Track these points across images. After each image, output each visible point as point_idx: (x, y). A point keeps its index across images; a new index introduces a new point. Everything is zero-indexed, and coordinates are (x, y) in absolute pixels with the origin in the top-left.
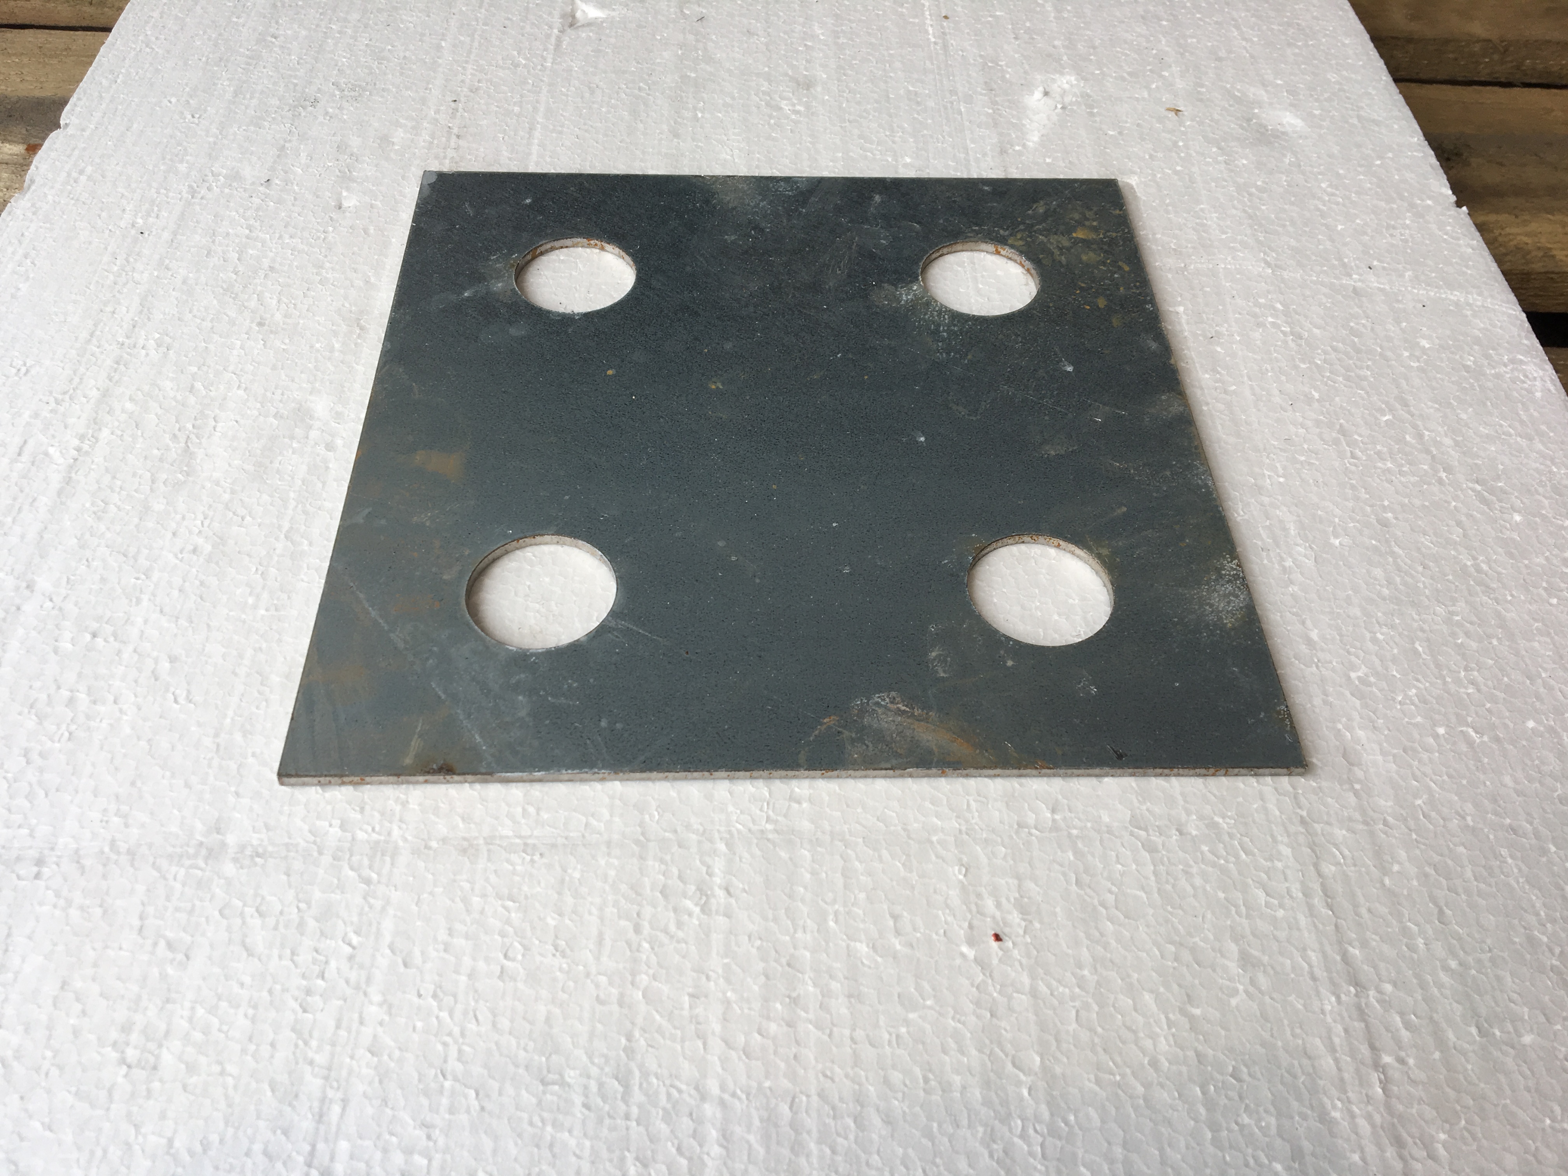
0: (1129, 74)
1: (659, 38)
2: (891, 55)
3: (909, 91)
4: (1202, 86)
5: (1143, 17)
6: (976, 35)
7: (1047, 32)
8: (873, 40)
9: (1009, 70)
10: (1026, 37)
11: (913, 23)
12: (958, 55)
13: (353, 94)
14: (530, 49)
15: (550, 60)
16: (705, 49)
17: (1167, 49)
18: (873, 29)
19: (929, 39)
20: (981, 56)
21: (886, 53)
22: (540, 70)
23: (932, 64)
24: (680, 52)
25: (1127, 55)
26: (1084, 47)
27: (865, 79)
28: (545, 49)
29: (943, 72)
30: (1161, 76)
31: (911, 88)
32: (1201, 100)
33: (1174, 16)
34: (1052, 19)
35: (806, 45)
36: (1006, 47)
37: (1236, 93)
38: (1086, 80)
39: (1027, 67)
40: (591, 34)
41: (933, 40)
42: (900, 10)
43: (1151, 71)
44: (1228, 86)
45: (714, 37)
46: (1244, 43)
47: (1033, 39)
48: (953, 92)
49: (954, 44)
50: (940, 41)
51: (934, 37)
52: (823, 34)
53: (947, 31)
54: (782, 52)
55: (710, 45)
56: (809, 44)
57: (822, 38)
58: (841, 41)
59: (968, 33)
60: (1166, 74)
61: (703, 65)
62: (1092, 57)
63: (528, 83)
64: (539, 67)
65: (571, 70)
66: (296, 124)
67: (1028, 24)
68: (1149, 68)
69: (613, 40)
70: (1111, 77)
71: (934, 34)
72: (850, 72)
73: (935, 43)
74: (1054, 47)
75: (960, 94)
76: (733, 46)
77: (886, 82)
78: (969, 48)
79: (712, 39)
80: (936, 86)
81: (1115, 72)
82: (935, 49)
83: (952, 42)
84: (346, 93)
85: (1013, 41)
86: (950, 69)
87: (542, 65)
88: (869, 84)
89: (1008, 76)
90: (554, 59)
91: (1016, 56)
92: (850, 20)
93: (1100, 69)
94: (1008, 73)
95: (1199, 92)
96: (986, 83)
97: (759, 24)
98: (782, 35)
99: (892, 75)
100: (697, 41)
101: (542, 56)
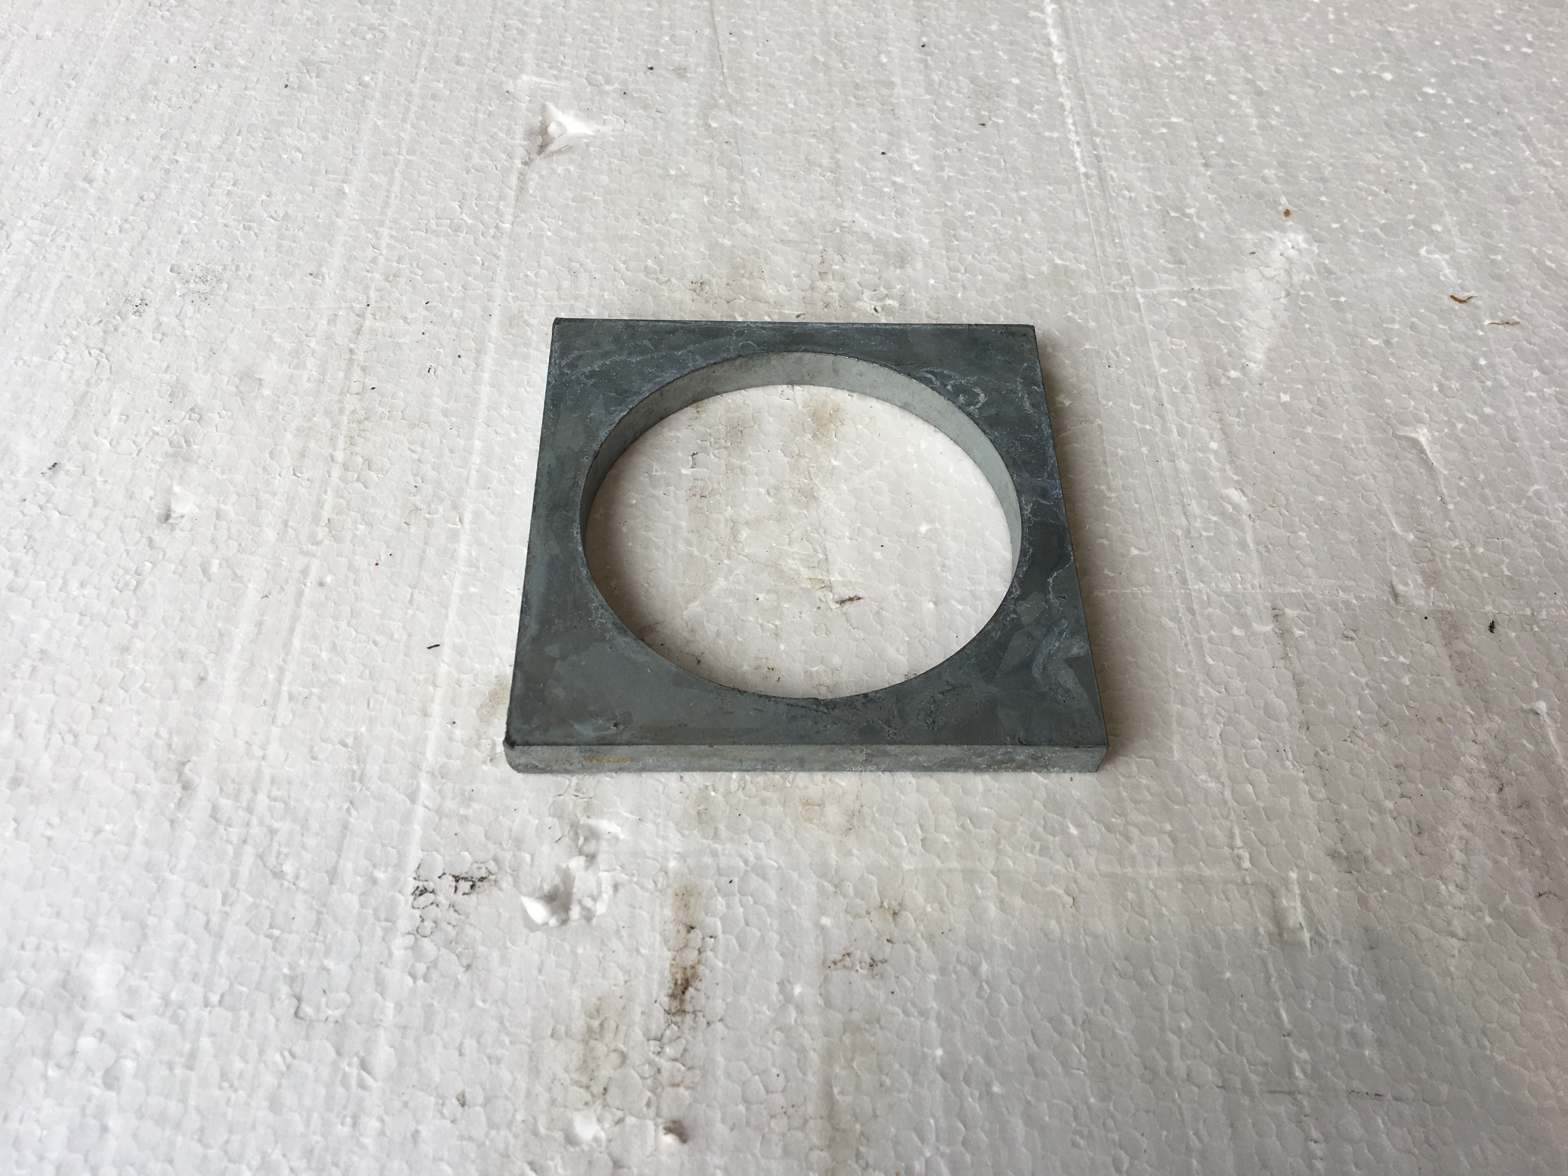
0: (1383, 228)
1: (673, 172)
2: (1022, 200)
3: (1056, 266)
4: (1495, 250)
5: (1387, 125)
6: (1146, 160)
7: (1252, 154)
8: (994, 173)
9: (1204, 224)
10: (1220, 161)
11: (1051, 139)
12: (1124, 197)
13: (202, 287)
14: (479, 197)
15: (509, 218)
16: (744, 194)
17: (1432, 181)
18: (991, 152)
19: (1075, 169)
20: (1158, 199)
21: (1014, 195)
22: (494, 237)
23: (1087, 215)
24: (706, 199)
25: (1375, 195)
26: (1308, 178)
27: (987, 245)
28: (501, 198)
29: (1103, 229)
30: (1432, 233)
31: (1058, 261)
32: (1498, 278)
33: (1433, 122)
34: (1254, 129)
35: (894, 183)
36: (1193, 180)
37: (1548, 263)
38: (1320, 241)
39: (1228, 217)
40: (572, 168)
41: (1083, 170)
42: (1029, 115)
43: (1415, 223)
44: (1534, 250)
45: (755, 170)
46: (1543, 170)
47: (1231, 166)
48: (1123, 268)
49: (1115, 175)
50: (1093, 172)
51: (1085, 165)
52: (917, 162)
53: (1102, 152)
54: (861, 197)
55: (751, 183)
56: (898, 180)
57: (917, 168)
58: (948, 173)
59: (1134, 157)
60: (1438, 228)
61: (741, 224)
62: (1323, 198)
63: (475, 262)
64: (492, 231)
65: (542, 236)
66: (108, 349)
67: (1220, 139)
68: (1411, 217)
69: (605, 179)
70: (1358, 234)
71: (1083, 157)
72: (964, 233)
73: (1087, 176)
74: (1264, 179)
75: (1133, 270)
76: (785, 187)
77: (1020, 251)
78: (1138, 184)
79: (753, 175)
80: (1095, 255)
81: (1362, 226)
82: (1088, 187)
83: (1112, 172)
84: (192, 285)
85: (1202, 169)
86: (1115, 225)
87: (497, 227)
88: (995, 256)
89: (1202, 235)
90: (516, 216)
91: (1210, 197)
92: (957, 137)
93: (1338, 220)
94: (1202, 229)
95: (1493, 261)
96: (1170, 249)
97: (821, 146)
98: (857, 165)
99: (1027, 236)
100: (732, 178)
101: (498, 211)
